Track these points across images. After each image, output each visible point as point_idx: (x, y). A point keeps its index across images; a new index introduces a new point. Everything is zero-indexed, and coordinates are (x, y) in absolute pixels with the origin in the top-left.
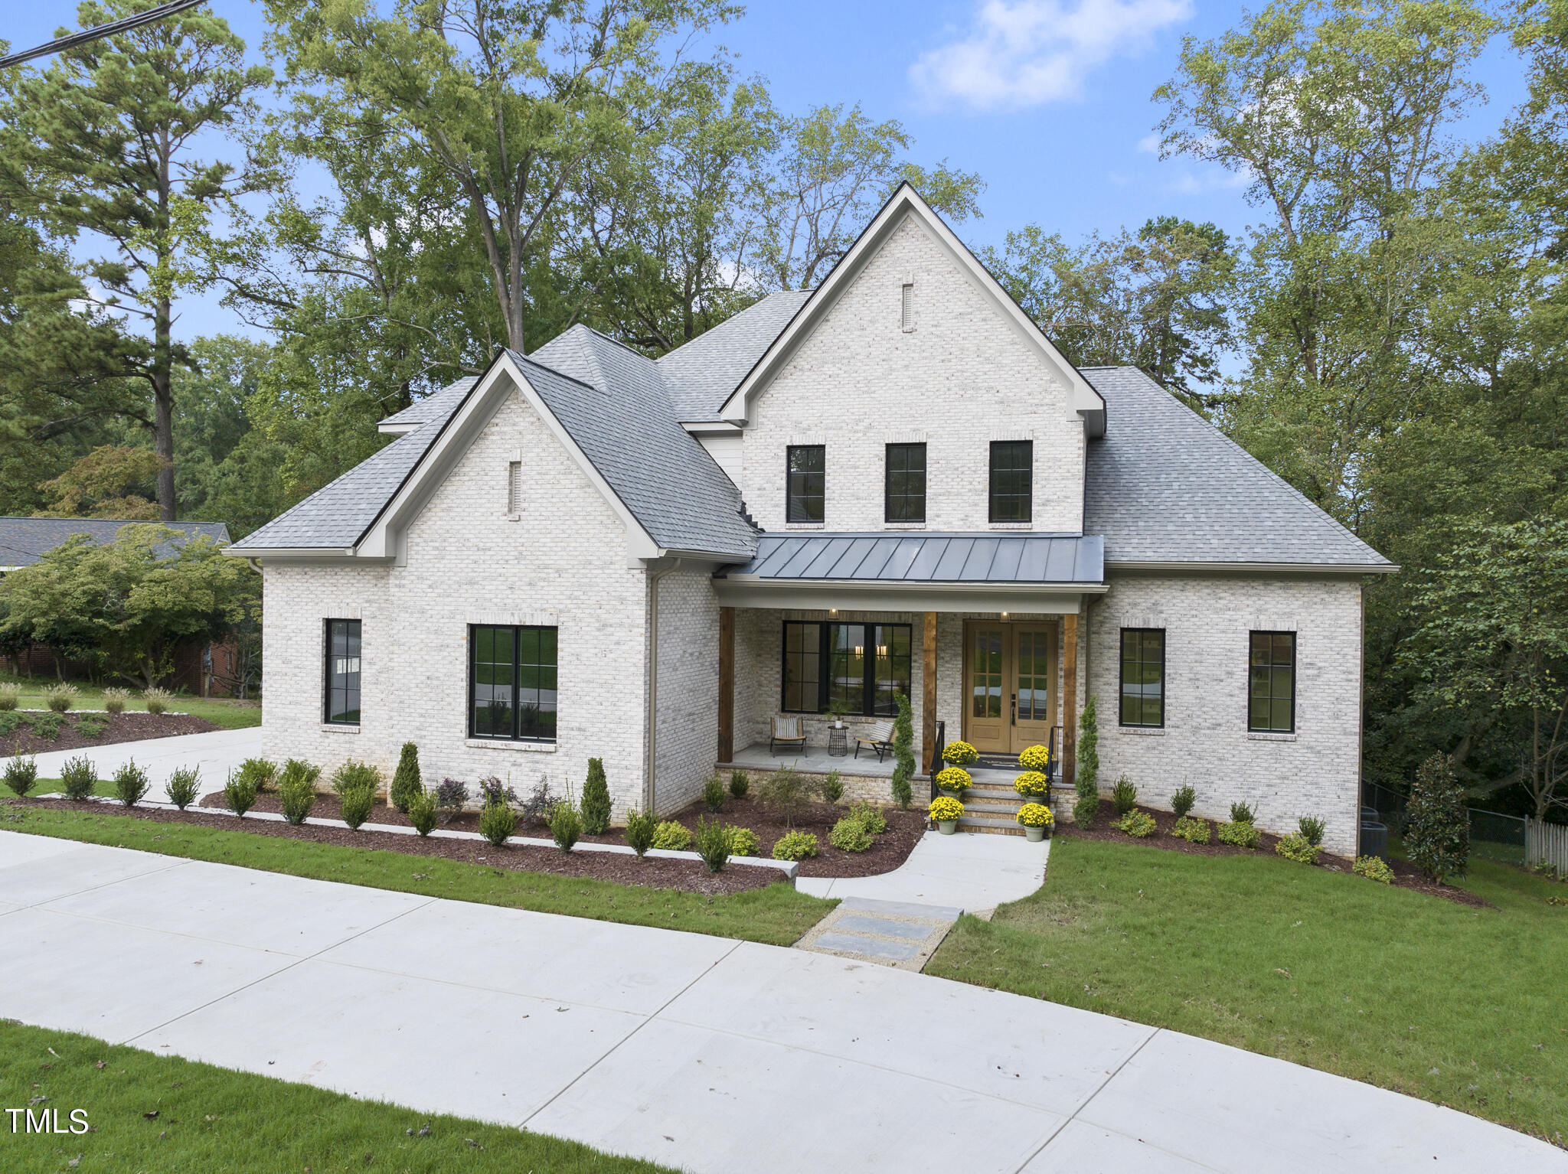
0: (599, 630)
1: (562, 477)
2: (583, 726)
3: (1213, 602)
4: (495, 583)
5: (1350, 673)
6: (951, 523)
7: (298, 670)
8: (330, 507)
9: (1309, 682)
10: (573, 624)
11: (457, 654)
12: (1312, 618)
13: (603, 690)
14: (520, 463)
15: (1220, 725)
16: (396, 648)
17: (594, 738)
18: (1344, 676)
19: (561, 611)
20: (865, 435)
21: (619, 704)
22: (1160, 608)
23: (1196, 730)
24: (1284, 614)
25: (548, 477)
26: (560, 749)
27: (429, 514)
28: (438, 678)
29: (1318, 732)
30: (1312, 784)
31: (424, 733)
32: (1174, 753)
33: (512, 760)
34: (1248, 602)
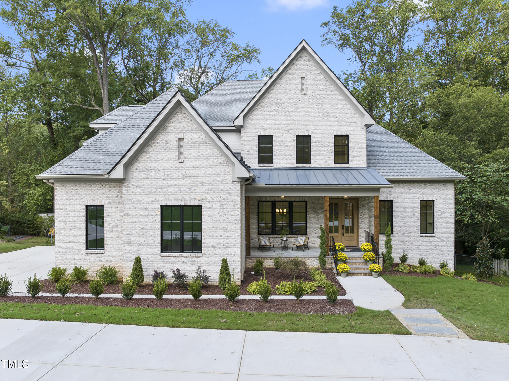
0: (220, 206)
1: (202, 144)
2: (214, 245)
3: (408, 191)
4: (173, 188)
5: (451, 213)
6: (320, 164)
7: (72, 228)
8: (85, 157)
9: (439, 217)
10: (208, 204)
11: (156, 218)
12: (440, 195)
13: (222, 231)
14: (183, 139)
15: (411, 232)
16: (126, 217)
17: (219, 250)
18: (450, 214)
19: (203, 199)
20: (288, 132)
21: (230, 236)
22: (391, 193)
23: (403, 234)
24: (431, 194)
25: (196, 144)
26: (204, 255)
27: (141, 160)
28: (147, 229)
29: (442, 233)
30: (440, 250)
31: (140, 252)
32: (396, 243)
33: (182, 261)
34: (419, 191)
